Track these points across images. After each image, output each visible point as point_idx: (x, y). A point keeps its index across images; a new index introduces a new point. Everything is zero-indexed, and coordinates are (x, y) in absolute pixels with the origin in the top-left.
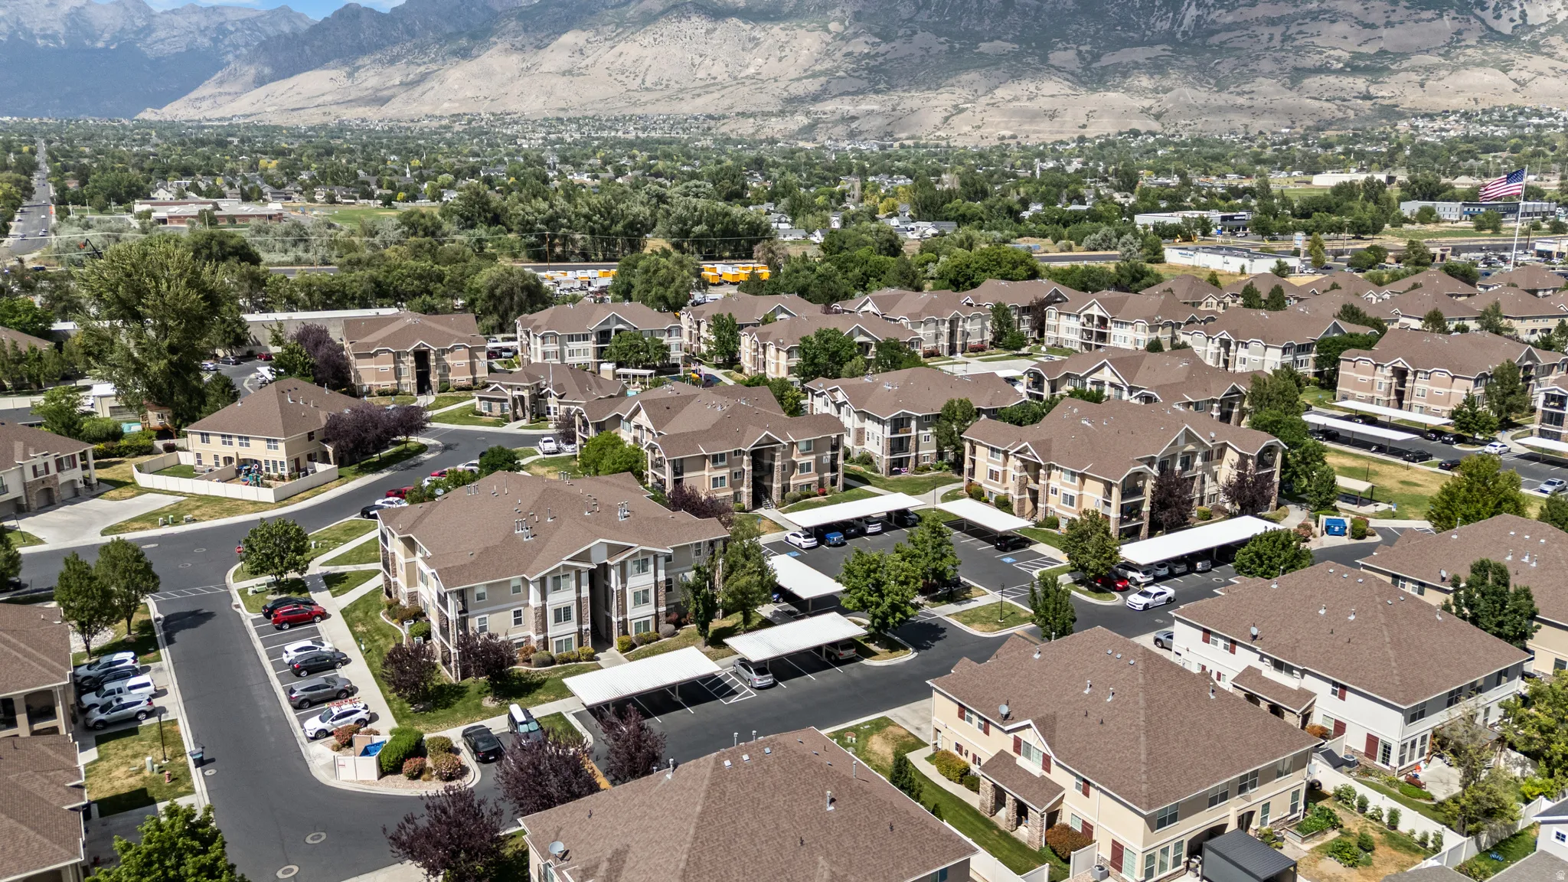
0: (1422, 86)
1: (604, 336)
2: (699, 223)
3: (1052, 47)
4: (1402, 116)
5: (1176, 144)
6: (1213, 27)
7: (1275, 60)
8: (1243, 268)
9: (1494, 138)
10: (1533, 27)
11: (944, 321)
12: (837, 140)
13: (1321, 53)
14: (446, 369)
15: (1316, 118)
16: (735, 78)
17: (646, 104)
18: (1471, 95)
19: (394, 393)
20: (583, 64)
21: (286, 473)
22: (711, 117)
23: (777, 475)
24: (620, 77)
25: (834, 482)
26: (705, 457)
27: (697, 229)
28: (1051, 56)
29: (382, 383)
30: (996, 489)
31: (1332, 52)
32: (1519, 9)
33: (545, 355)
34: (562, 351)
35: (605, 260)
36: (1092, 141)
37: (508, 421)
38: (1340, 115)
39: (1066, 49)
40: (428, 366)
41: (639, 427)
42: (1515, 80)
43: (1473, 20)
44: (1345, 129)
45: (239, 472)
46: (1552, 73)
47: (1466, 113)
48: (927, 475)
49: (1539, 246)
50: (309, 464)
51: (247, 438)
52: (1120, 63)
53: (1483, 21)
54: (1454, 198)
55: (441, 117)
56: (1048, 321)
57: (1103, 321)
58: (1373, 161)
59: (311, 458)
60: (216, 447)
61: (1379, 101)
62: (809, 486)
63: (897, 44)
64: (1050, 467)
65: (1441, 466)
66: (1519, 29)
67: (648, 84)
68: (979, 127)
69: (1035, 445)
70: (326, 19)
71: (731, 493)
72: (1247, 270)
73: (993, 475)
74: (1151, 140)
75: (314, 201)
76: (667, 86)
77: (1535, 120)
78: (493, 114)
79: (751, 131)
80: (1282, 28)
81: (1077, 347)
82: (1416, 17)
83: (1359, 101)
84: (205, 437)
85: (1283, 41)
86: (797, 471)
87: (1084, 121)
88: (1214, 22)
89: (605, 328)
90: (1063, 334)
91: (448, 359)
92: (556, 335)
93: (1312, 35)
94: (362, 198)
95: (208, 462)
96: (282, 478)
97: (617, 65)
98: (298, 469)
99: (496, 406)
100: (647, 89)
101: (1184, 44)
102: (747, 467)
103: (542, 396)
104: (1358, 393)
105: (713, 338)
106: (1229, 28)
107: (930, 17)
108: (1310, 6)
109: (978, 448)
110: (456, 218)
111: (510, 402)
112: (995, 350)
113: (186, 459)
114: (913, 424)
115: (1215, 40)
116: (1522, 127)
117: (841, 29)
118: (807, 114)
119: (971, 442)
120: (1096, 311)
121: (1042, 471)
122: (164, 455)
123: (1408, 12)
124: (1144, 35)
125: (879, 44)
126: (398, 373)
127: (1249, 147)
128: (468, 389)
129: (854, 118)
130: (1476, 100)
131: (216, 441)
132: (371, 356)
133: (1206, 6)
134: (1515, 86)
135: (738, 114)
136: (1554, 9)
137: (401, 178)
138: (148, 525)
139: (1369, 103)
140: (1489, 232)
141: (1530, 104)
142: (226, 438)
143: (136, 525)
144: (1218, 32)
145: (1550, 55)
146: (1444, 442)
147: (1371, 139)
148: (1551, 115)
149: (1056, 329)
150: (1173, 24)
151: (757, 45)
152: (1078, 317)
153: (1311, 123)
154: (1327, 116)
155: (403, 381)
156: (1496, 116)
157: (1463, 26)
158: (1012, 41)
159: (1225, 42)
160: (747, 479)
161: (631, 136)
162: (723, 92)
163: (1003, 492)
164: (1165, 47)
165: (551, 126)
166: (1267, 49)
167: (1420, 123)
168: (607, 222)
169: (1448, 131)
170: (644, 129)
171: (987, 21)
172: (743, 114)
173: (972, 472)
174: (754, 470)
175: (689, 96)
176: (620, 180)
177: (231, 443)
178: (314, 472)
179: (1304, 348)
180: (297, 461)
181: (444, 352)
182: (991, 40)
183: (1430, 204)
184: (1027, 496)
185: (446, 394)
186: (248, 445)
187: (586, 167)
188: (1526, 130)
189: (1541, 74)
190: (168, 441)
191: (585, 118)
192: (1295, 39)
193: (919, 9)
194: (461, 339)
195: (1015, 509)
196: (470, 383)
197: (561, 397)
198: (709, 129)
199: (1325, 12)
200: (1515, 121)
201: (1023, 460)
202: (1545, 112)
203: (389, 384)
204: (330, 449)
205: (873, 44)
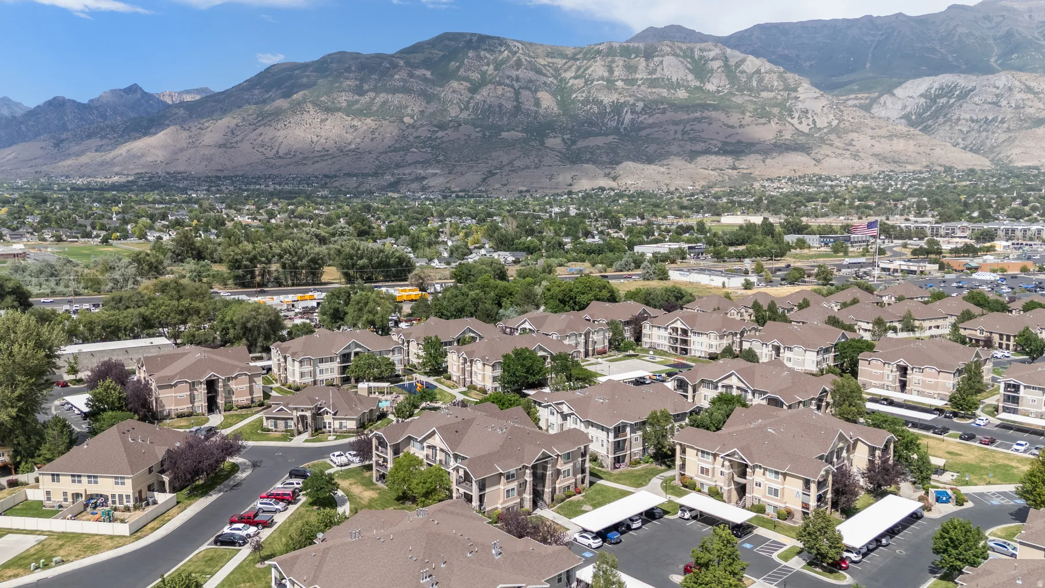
0: (764, 162)
1: (345, 357)
2: (361, 258)
3: (547, 136)
4: (755, 180)
5: (628, 196)
6: (641, 125)
7: (680, 146)
8: (724, 284)
9: (810, 193)
10: (820, 129)
11: (580, 335)
12: (413, 192)
13: (705, 142)
14: (230, 392)
15: (707, 181)
16: (342, 151)
17: (280, 167)
18: (791, 167)
19: (190, 415)
20: (234, 140)
21: (131, 504)
22: (326, 176)
23: (548, 482)
24: (261, 149)
25: (583, 482)
26: (501, 474)
27: (360, 262)
28: (546, 141)
29: (179, 407)
30: (707, 482)
31: (711, 142)
32: (811, 119)
33: (302, 375)
34: (315, 371)
35: (293, 285)
36: (577, 193)
37: (293, 435)
38: (720, 179)
39: (555, 137)
40: (216, 391)
41: (433, 447)
42: (814, 159)
43: (787, 124)
44: (724, 187)
45: (86, 506)
46: (833, 155)
47: (790, 178)
48: (639, 467)
49: (882, 265)
50: (149, 494)
51: (95, 477)
52: (588, 146)
53: (793, 125)
54: (812, 233)
55: (128, 175)
56: (644, 331)
57: (685, 332)
58: (749, 208)
59: (150, 488)
60: (66, 485)
61: (741, 170)
62: (568, 487)
63: (449, 132)
64: (754, 467)
65: (961, 438)
66: (813, 130)
67: (281, 154)
68: (505, 185)
69: (741, 450)
70: (38, 106)
71: (519, 500)
72: (726, 285)
73: (704, 471)
74: (612, 193)
75: (44, 240)
76: (294, 155)
77: (829, 183)
78: (168, 173)
79: (355, 185)
80: (681, 127)
81: (666, 349)
82: (756, 122)
83: (730, 171)
84: (55, 477)
85: (683, 135)
86: (561, 476)
87: (570, 181)
88: (642, 122)
89: (347, 351)
90: (655, 340)
91: (233, 385)
92: (310, 359)
93: (699, 131)
94: (83, 237)
95: (57, 498)
96: (127, 509)
97: (259, 141)
98: (141, 501)
99: (281, 424)
100: (280, 157)
101: (625, 135)
102: (529, 478)
103: (320, 414)
104: (873, 382)
105: (422, 353)
106: (651, 126)
107: (469, 115)
108: (696, 115)
109: (688, 450)
110: (170, 254)
111: (295, 420)
112: (612, 353)
113: (34, 495)
114: (628, 430)
115: (643, 133)
116: (823, 187)
117: (412, 121)
118: (393, 174)
119: (681, 445)
120: (679, 325)
121: (748, 470)
122: (8, 490)
123: (752, 119)
124: (601, 129)
125: (437, 132)
126: (192, 399)
127: (672, 198)
128: (248, 407)
129: (424, 178)
130: (794, 170)
131: (66, 480)
132: (171, 386)
133: (637, 113)
134: (815, 162)
135: (345, 174)
136: (830, 119)
137: (110, 221)
138: (21, 571)
139: (735, 172)
140: (841, 254)
141: (825, 173)
142: (76, 478)
143: (10, 572)
144: (645, 128)
145: (831, 145)
146: (946, 417)
147: (741, 193)
148: (837, 179)
149: (650, 336)
150: (618, 123)
151: (356, 130)
152: (666, 329)
153: (704, 183)
154: (713, 179)
155: (196, 404)
156: (807, 180)
157: (781, 128)
158: (521, 132)
159: (649, 135)
160: (529, 488)
161: (271, 188)
162: (334, 160)
163: (714, 484)
164: (614, 137)
165: (211, 181)
166: (674, 139)
167: (766, 184)
168: (295, 259)
169: (782, 188)
170: (280, 184)
171: (505, 119)
172: (349, 175)
173: (683, 466)
174: (534, 480)
175: (310, 163)
176: (273, 221)
177: (80, 482)
178: (155, 503)
179: (827, 351)
180: (140, 492)
181: (229, 379)
182: (508, 131)
183: (801, 236)
184: (733, 486)
185: (232, 412)
186: (96, 482)
187: (245, 211)
188: (826, 188)
189: (828, 156)
190: (10, 477)
191: (236, 176)
192: (689, 134)
193: (462, 110)
194: (242, 369)
195: (725, 497)
196: (249, 402)
197: (335, 414)
198: (326, 184)
199: (705, 118)
200: (818, 183)
201: (730, 461)
202: (833, 177)
203: (185, 408)
204: (166, 478)
205: (433, 131)
